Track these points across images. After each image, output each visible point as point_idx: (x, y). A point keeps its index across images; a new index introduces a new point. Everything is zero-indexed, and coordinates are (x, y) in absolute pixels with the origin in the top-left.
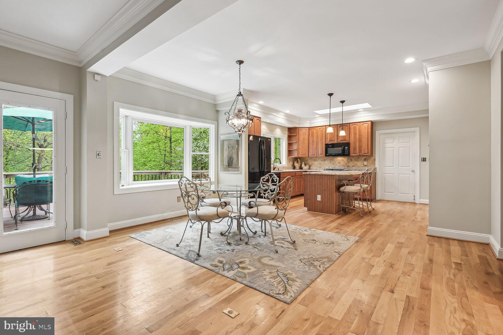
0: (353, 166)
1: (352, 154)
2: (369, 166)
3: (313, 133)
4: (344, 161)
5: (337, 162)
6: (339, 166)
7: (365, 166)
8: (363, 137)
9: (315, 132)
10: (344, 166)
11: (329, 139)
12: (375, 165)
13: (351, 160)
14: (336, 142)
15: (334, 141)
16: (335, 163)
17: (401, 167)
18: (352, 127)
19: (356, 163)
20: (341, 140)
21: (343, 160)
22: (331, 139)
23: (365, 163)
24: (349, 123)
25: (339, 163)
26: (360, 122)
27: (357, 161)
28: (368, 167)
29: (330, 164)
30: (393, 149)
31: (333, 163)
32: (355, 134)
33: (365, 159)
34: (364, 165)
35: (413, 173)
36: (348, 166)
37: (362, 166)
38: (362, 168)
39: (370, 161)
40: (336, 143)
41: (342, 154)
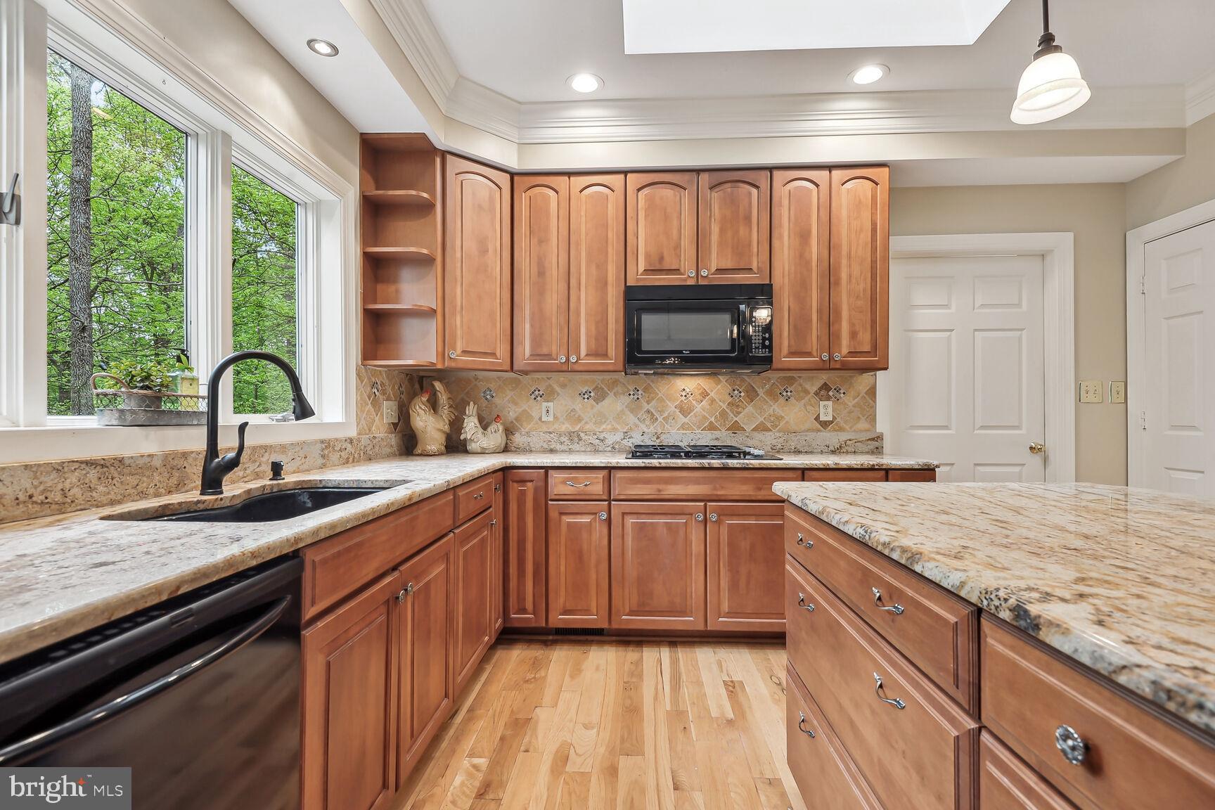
0: (761, 428)
1: (782, 356)
2: (842, 424)
3: (538, 211)
4: (713, 401)
5: (671, 407)
6: (683, 427)
7: (825, 424)
8: (849, 257)
9: (553, 205)
10: (712, 427)
11: (648, 256)
12: (872, 419)
13: (752, 394)
14: (688, 276)
15: (677, 271)
16: (661, 412)
17: (983, 427)
18: (781, 192)
19: (776, 408)
20: (719, 271)
21: (705, 394)
22: (661, 259)
23: (826, 410)
24: (771, 169)
25: (685, 411)
26: (830, 167)
27: (782, 400)
28: (841, 429)
29: (632, 419)
30: (949, 338)
31: (648, 411)
32: (804, 236)
33: (826, 387)
34: (817, 418)
35: (1037, 460)
36: (735, 428)
37: (807, 426)
38: (811, 436)
39: (849, 400)
40: (691, 282)
41: (732, 350)
